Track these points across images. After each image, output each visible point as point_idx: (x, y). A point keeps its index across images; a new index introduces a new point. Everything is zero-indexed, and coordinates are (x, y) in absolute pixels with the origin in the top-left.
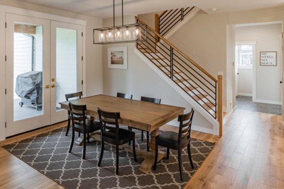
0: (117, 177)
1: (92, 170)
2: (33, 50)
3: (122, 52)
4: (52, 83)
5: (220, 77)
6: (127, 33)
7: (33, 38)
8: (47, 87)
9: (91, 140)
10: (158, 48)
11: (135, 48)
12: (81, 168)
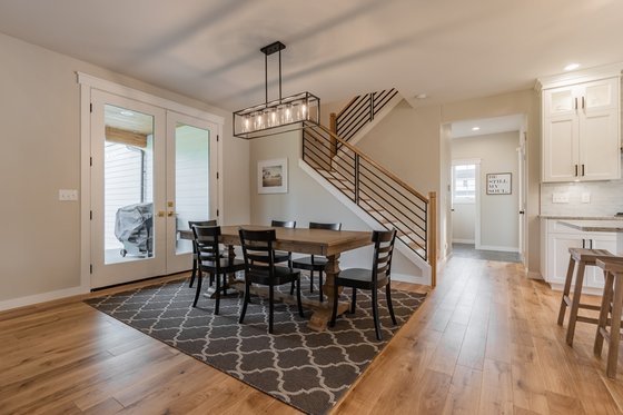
0: (270, 336)
1: (229, 329)
2: (143, 172)
3: (280, 167)
4: (169, 210)
5: (433, 195)
6: (288, 112)
7: (143, 153)
8: (161, 215)
9: (229, 291)
10: (334, 165)
11: (301, 160)
12: (210, 326)
